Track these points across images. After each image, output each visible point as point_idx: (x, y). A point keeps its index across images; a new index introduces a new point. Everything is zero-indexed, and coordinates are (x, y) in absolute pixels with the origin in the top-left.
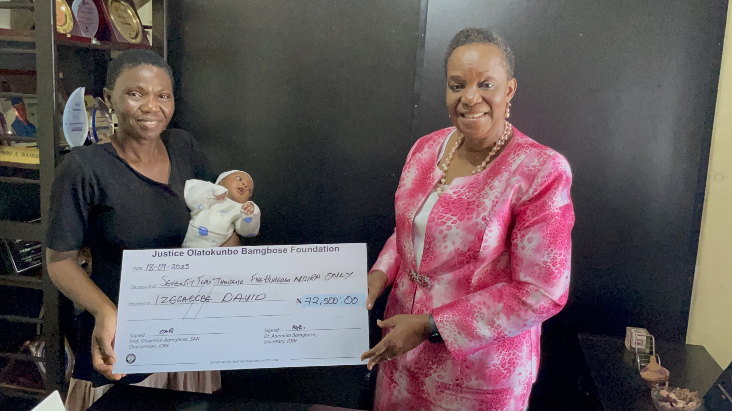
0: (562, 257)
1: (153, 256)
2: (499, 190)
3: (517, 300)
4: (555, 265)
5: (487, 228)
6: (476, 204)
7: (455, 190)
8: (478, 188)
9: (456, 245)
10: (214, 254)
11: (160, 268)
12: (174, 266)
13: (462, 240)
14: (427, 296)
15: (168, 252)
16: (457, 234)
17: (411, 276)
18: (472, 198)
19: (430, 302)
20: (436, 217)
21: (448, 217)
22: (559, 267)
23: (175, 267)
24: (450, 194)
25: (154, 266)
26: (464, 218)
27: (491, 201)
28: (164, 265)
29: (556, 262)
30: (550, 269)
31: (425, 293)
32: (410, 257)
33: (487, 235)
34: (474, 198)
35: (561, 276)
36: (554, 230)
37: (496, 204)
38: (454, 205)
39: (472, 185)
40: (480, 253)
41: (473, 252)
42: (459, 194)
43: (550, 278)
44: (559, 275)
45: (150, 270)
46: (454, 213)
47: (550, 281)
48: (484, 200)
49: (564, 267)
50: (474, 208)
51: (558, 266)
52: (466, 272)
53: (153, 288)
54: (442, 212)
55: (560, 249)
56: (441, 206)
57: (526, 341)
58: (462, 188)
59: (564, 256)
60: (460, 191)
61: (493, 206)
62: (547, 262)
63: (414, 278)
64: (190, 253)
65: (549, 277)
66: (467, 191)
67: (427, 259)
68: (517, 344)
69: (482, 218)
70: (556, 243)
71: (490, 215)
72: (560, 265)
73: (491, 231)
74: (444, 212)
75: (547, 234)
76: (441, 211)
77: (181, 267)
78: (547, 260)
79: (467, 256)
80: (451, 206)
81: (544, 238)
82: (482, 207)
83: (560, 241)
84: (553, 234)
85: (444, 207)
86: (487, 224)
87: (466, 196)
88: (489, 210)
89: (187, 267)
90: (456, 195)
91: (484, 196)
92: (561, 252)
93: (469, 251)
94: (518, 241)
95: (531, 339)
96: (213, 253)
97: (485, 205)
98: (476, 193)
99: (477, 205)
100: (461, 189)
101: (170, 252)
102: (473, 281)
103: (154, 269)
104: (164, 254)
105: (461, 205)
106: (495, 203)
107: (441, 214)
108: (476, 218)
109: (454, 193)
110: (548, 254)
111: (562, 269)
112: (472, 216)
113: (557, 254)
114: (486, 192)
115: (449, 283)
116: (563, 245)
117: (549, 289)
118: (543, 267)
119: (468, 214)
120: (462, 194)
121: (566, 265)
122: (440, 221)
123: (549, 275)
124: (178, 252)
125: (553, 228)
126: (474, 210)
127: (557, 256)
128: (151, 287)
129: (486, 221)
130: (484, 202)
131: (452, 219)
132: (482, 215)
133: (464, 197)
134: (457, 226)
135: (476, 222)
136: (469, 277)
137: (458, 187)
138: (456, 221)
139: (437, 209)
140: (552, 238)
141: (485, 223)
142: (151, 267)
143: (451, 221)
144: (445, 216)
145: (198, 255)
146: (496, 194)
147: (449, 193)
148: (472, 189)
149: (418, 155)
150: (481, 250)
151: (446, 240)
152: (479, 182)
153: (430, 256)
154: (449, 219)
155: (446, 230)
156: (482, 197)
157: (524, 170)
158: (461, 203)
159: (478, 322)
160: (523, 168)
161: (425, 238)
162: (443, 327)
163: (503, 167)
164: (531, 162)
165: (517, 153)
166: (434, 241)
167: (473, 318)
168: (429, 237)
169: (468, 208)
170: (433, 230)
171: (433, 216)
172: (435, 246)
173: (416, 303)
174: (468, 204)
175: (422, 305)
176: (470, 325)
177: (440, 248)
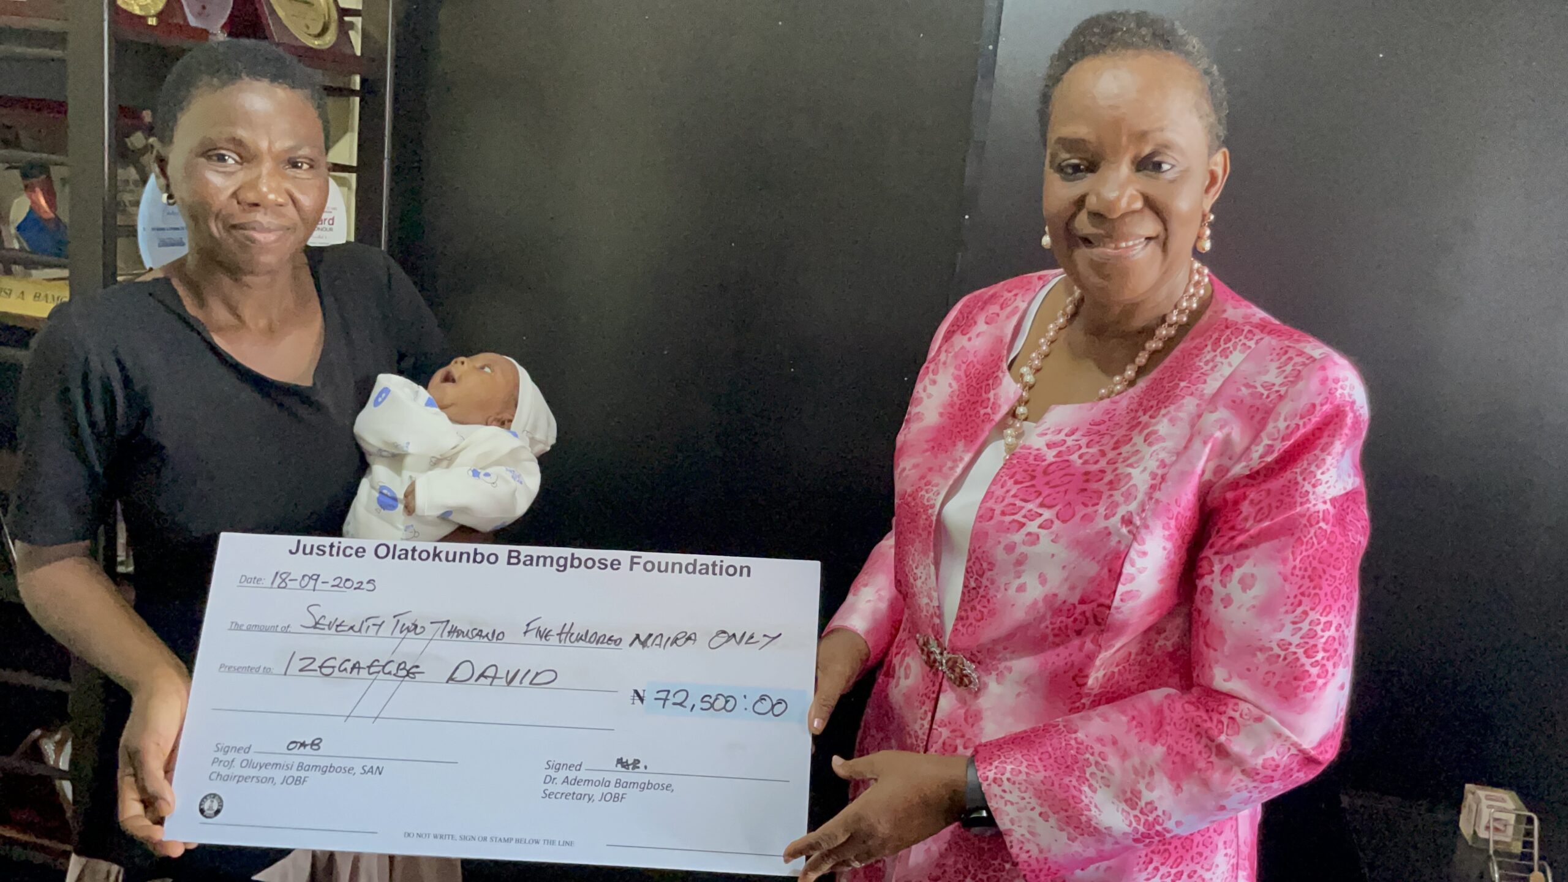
0: (1332, 632)
1: (289, 552)
2: (1169, 444)
3: (1204, 740)
4: (1310, 653)
5: (1135, 545)
6: (1107, 479)
7: (1050, 437)
8: (1113, 436)
9: (1048, 586)
10: (440, 560)
11: (303, 584)
12: (338, 581)
13: (1065, 574)
14: (967, 710)
15: (328, 544)
16: (1053, 555)
17: (930, 653)
18: (1096, 462)
19: (975, 728)
20: (998, 508)
21: (1030, 511)
22: (1323, 658)
23: (342, 583)
24: (1038, 450)
25: (291, 577)
26: (1073, 515)
27: (1146, 476)
29: (1315, 646)
30: (1299, 664)
31: (963, 702)
32: (927, 604)
33: (1133, 565)
34: (1103, 463)
35: (1325, 684)
36: (1314, 558)
37: (1161, 484)
38: (1048, 478)
39: (1096, 428)
40: (1113, 610)
41: (1094, 605)
42: (1063, 448)
43: (1298, 687)
44: (1320, 682)
45: (279, 588)
46: (1047, 502)
47: (1296, 695)
48: (1129, 470)
49: (1336, 658)
50: (1101, 489)
51: (1320, 656)
52: (1073, 658)
53: (282, 632)
54: (1014, 496)
55: (1327, 610)
56: (1012, 481)
57: (1225, 843)
58: (1072, 433)
59: (1337, 630)
60: (1065, 441)
61: (1153, 487)
62: (1290, 644)
63: (935, 661)
64: (382, 551)
65: (1295, 683)
66: (1084, 442)
67: (971, 615)
68: (1201, 849)
69: (1123, 517)
70: (1316, 594)
71: (1143, 511)
72: (1327, 655)
73: (1145, 554)
74: (1021, 496)
75: (1294, 567)
76: (1012, 493)
77: (356, 585)
78: (1289, 639)
79: (1076, 615)
80: (1040, 481)
81: (1285, 579)
82: (1124, 489)
83: (1328, 590)
84: (1310, 569)
85: (1022, 483)
86: (1134, 536)
87: (1080, 457)
88: (1141, 496)
89: (371, 587)
90: (1054, 452)
91: (1128, 458)
92: (1330, 618)
93: (1082, 601)
94: (1212, 580)
95: (1237, 836)
96: (437, 556)
97: (1131, 483)
98: (1107, 448)
99: (1111, 482)
100: (1067, 435)
101: (330, 546)
102: (1090, 682)
104: (316, 549)
105: (1067, 479)
106: (1158, 482)
107: (1012, 500)
108: (1107, 517)
109: (1049, 446)
110: (1294, 623)
111: (1329, 665)
112: (1096, 512)
113: (1319, 624)
114: (1135, 448)
115: (1027, 681)
116: (1336, 601)
117: (1289, 717)
118: (1279, 656)
119: (1085, 505)
120: (1070, 451)
121: (1340, 655)
122: (1008, 519)
123: (1295, 679)
125: (1310, 552)
126: (1099, 494)
127: (1318, 629)
128: (279, 629)
129: (1131, 527)
130: (1129, 474)
131: (1041, 515)
132: (1122, 511)
133: (1074, 457)
134: (1053, 537)
135: (1106, 528)
136: (1080, 670)
137: (1060, 431)
138: (1052, 522)
139: (1002, 487)
140: (1307, 580)
141: (1129, 532)
142: (282, 580)
143: (1039, 521)
144: (1022, 508)
146: (1163, 455)
147: (1036, 447)
148: (1096, 438)
149: (959, 341)
150: (1116, 602)
151: (1024, 571)
152: (1116, 419)
153: (979, 607)
154: (1032, 516)
155: (1024, 543)
156: (1124, 462)
157: (1240, 394)
158: (1065, 475)
159: (1094, 791)
160: (1239, 390)
161: (968, 561)
162: (1002, 797)
163: (1183, 384)
164: (1259, 373)
165: (1223, 346)
166: (990, 570)
167: (1082, 779)
168: (977, 558)
169: (1086, 490)
170: (990, 542)
171: (990, 504)
172: (993, 582)
173: (939, 726)
174: (1085, 478)
175: (953, 731)
176: (1074, 797)
177: (1006, 590)
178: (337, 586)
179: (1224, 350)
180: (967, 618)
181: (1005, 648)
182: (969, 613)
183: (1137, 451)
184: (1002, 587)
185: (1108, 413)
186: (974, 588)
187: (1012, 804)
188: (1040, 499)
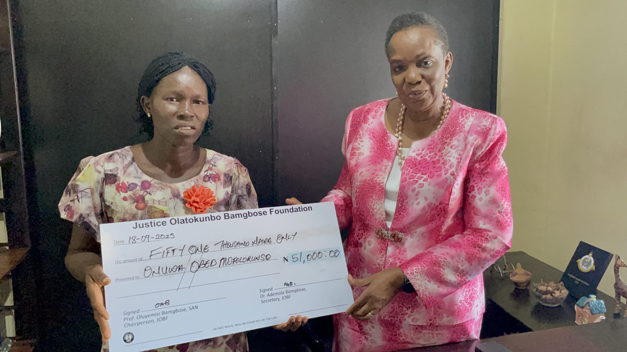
1: (134, 228)
2: (460, 148)
4: (507, 215)
6: (441, 162)
7: (416, 152)
8: (437, 148)
9: (428, 201)
10: (198, 221)
11: (143, 240)
12: (158, 236)
13: (434, 195)
16: (429, 190)
17: (382, 234)
18: (435, 158)
20: (407, 177)
21: (419, 176)
23: (160, 237)
24: (414, 157)
25: (137, 238)
26: (434, 176)
27: (455, 159)
28: (147, 236)
29: (508, 212)
30: (504, 218)
33: (455, 189)
34: (437, 157)
38: (421, 165)
39: (430, 146)
40: (449, 205)
41: (444, 204)
44: (511, 224)
45: (133, 243)
46: (423, 173)
47: (506, 228)
48: (449, 158)
51: (509, 215)
52: (437, 223)
53: (139, 261)
54: (412, 172)
58: (423, 150)
60: (422, 153)
61: (459, 163)
62: (501, 212)
63: (385, 236)
64: (173, 222)
66: (428, 152)
69: (451, 173)
71: (457, 170)
73: (458, 184)
74: (414, 172)
75: (499, 188)
76: (411, 171)
77: (166, 237)
78: (501, 210)
79: (438, 209)
80: (419, 166)
82: (449, 164)
85: (413, 168)
87: (429, 157)
88: (455, 166)
89: (172, 236)
90: (420, 157)
91: (447, 154)
93: (440, 204)
94: (475, 193)
96: (196, 220)
97: (451, 162)
98: (437, 152)
99: (443, 163)
101: (151, 223)
102: (443, 230)
103: (137, 241)
104: (145, 224)
105: (427, 164)
106: (460, 160)
107: (412, 174)
108: (445, 174)
109: (418, 155)
112: (441, 173)
114: (448, 151)
115: (422, 235)
117: (505, 235)
119: (437, 172)
120: (425, 156)
122: (412, 180)
124: (160, 222)
126: (441, 167)
128: (138, 260)
129: (454, 176)
130: (449, 160)
131: (423, 177)
132: (450, 171)
133: (427, 157)
134: (429, 183)
135: (446, 177)
136: (440, 227)
137: (419, 150)
138: (427, 179)
139: (407, 170)
141: (454, 178)
142: (133, 240)
143: (423, 179)
144: (416, 176)
145: (181, 223)
146: (458, 152)
148: (431, 150)
149: (365, 126)
150: (451, 202)
151: (418, 197)
152: (436, 143)
153: (402, 213)
154: (420, 178)
155: (418, 187)
156: (445, 156)
157: (477, 129)
158: (426, 163)
159: (444, 270)
160: (477, 128)
161: (398, 197)
162: (415, 278)
163: (458, 129)
164: (481, 123)
165: (465, 116)
166: (406, 199)
167: (440, 267)
168: (401, 196)
169: (435, 167)
170: (406, 189)
171: (405, 176)
172: (407, 203)
173: (389, 258)
174: (433, 163)
175: (395, 258)
176: (438, 273)
177: (412, 205)
178: (158, 238)
179: (466, 117)
180: (398, 218)
181: (414, 225)
182: (399, 216)
183: (449, 152)
184: (411, 205)
185: (432, 141)
186: (400, 207)
187: (418, 279)
188: (421, 172)
